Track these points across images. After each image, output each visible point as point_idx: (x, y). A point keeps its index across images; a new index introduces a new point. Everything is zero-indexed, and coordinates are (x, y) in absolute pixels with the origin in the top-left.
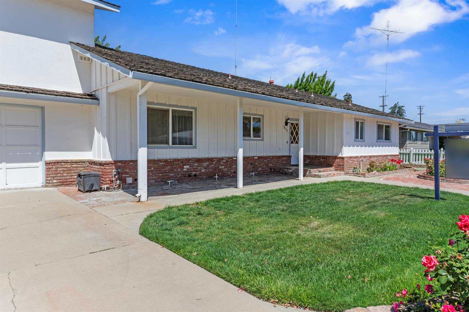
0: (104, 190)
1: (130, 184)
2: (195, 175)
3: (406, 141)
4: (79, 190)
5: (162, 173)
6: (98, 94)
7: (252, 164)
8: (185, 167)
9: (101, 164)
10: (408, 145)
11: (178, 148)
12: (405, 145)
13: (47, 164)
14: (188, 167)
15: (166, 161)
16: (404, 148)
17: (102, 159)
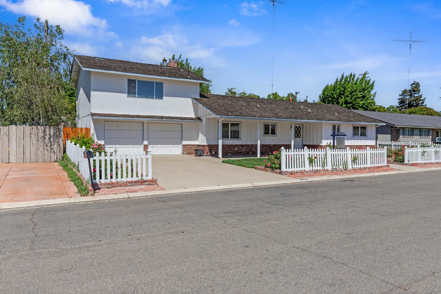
0: (204, 156)
1: (213, 154)
2: (240, 152)
3: (400, 136)
4: (195, 156)
5: (226, 150)
6: (202, 118)
7: (269, 148)
8: (236, 148)
9: (203, 146)
10: (401, 139)
11: (233, 140)
12: (399, 139)
13: (183, 146)
14: (237, 148)
15: (228, 145)
16: (398, 141)
17: (203, 144)
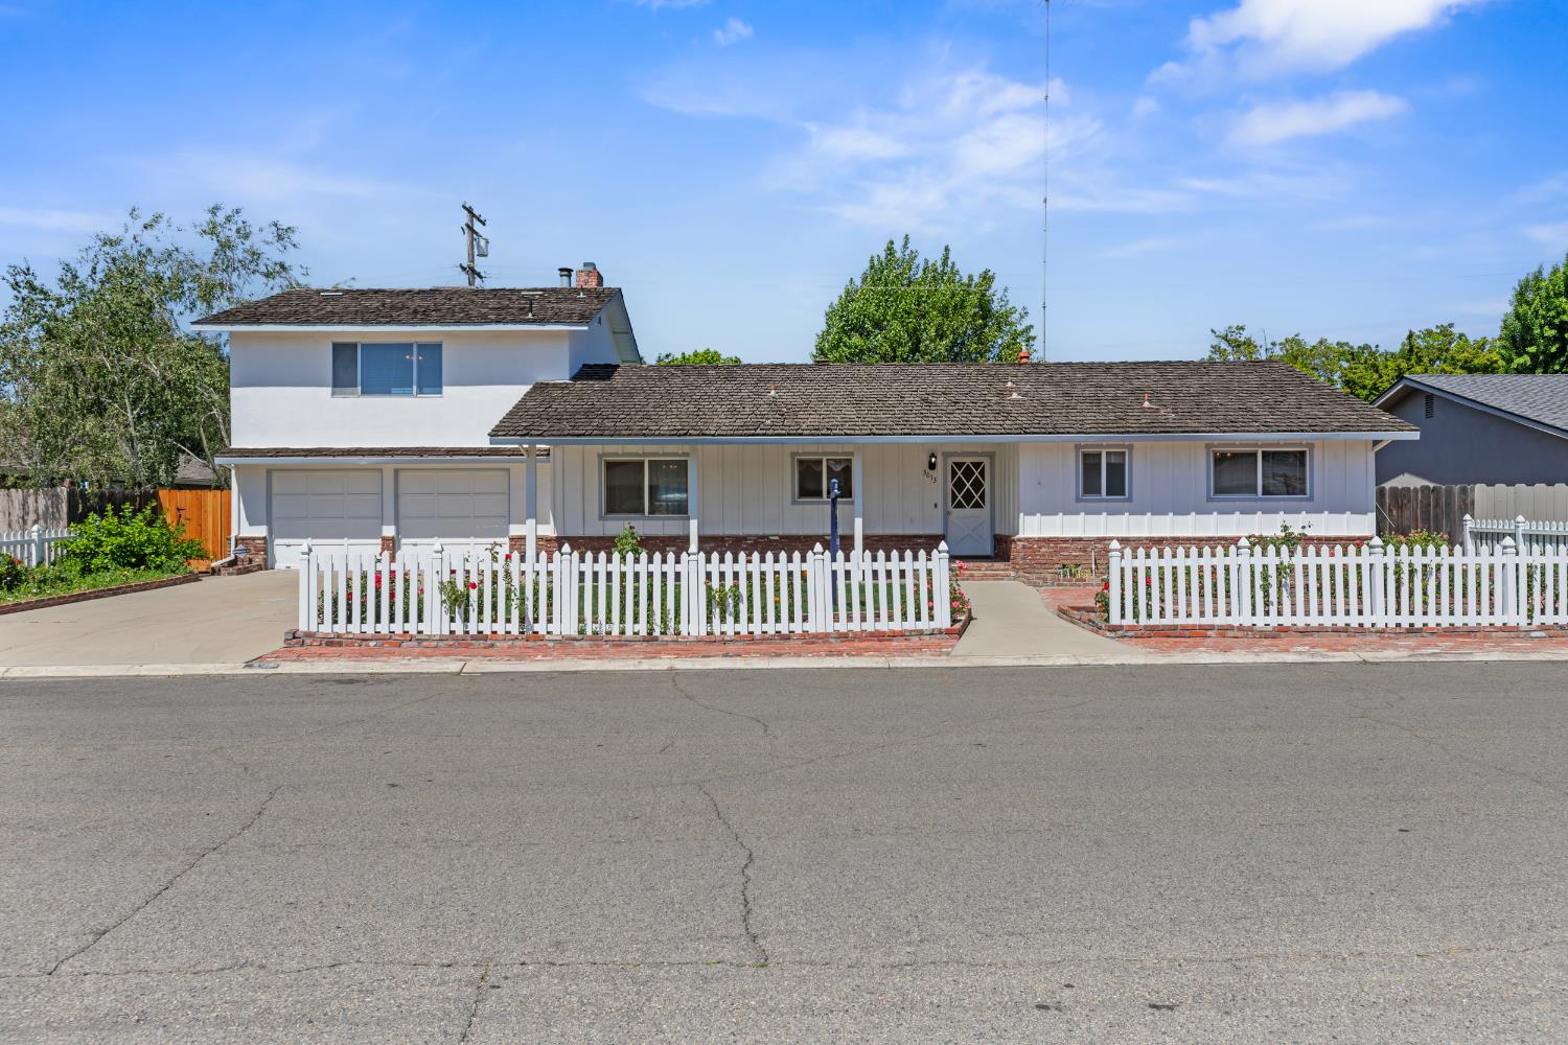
11: (659, 519)
13: (512, 539)
